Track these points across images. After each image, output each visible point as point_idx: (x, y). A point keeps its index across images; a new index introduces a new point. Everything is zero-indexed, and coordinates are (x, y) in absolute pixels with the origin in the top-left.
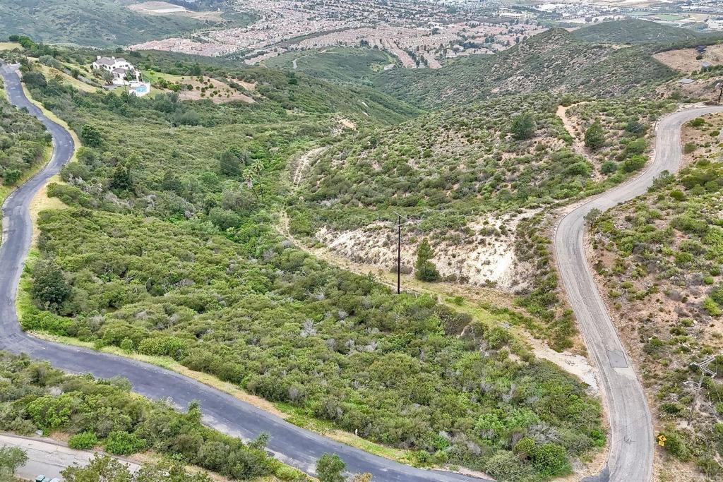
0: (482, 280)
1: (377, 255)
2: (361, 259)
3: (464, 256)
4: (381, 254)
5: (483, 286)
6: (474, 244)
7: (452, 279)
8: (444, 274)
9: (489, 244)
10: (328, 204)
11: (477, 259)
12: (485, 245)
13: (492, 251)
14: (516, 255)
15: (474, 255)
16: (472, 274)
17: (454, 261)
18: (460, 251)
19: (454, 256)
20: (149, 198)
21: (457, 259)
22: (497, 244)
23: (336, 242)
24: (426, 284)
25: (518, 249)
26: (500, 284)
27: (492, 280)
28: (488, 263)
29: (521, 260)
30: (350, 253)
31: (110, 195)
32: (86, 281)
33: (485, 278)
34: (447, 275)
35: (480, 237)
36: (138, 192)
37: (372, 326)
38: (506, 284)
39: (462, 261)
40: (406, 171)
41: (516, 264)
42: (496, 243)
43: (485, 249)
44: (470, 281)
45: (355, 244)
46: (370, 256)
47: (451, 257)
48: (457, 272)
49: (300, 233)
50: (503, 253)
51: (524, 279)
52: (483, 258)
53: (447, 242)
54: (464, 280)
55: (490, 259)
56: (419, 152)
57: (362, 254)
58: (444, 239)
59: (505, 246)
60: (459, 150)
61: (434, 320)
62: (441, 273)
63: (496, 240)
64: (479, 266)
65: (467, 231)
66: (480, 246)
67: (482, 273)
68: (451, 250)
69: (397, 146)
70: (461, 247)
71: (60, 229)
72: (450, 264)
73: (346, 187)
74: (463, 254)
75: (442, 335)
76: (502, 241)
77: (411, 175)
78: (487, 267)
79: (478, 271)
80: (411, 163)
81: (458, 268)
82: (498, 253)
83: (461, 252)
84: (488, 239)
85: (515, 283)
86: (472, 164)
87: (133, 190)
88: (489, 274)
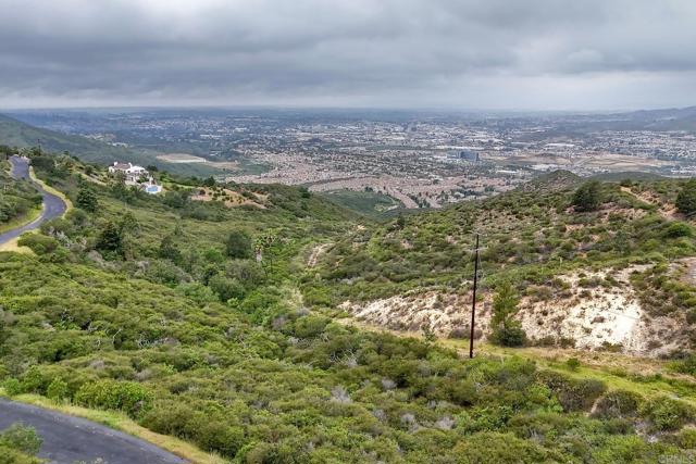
0: (598, 343)
1: (426, 319)
2: (402, 325)
3: (560, 313)
4: (432, 318)
5: (599, 349)
6: (573, 298)
7: (547, 343)
8: (533, 337)
9: (597, 297)
10: (350, 282)
11: (582, 315)
12: (590, 298)
13: (605, 304)
14: (644, 308)
15: (576, 311)
16: (578, 335)
17: (546, 320)
18: (552, 307)
19: (545, 314)
20: (140, 264)
21: (549, 317)
22: (610, 297)
23: (365, 311)
24: (509, 350)
25: (644, 302)
26: (627, 347)
27: (613, 341)
28: (602, 320)
29: (654, 315)
30: (386, 320)
31: (93, 255)
32: (31, 325)
33: (602, 340)
34: (538, 337)
35: (580, 290)
36: (128, 256)
37: (437, 399)
38: (640, 347)
39: (560, 319)
40: (444, 246)
41: (647, 320)
42: (606, 295)
43: (592, 303)
44: (578, 344)
45: (392, 311)
46: (415, 321)
47: (540, 314)
48: (554, 333)
50: (622, 307)
51: (669, 340)
52: (591, 314)
53: (530, 297)
54: (567, 343)
55: (604, 314)
56: (457, 229)
57: (404, 320)
58: (525, 295)
59: (621, 299)
60: (507, 225)
61: (541, 390)
62: (529, 336)
63: (606, 291)
64: (587, 324)
65: (559, 283)
66: (583, 301)
67: (594, 333)
68: (538, 307)
69: (429, 225)
70: (553, 302)
71: (17, 269)
72: (540, 323)
73: (370, 264)
74: (558, 311)
75: (559, 412)
76: (615, 293)
77: (451, 249)
78: (600, 326)
79: (588, 331)
80: (449, 238)
81: (554, 328)
82: (614, 306)
83: (556, 308)
84: (593, 292)
85: (653, 345)
86: (528, 236)
87: (123, 254)
88: (605, 334)
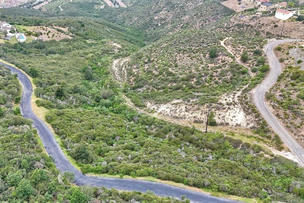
3: (223, 115)
5: (236, 126)
6: (226, 109)
7: (222, 124)
9: (232, 109)
10: (141, 90)
11: (229, 115)
12: (231, 110)
13: (234, 112)
14: (244, 112)
15: (227, 114)
16: (229, 121)
18: (221, 112)
21: (221, 116)
23: (160, 110)
24: (213, 127)
25: (244, 110)
26: (242, 125)
27: (239, 123)
28: (235, 117)
29: (247, 115)
30: (170, 115)
33: (236, 123)
34: (219, 122)
35: (227, 106)
38: (245, 124)
39: (224, 117)
40: (170, 74)
41: (245, 116)
42: (234, 108)
44: (230, 124)
45: (171, 111)
47: (218, 115)
48: (223, 121)
49: (141, 106)
50: (239, 112)
51: (251, 122)
52: (232, 115)
53: (214, 109)
54: (227, 124)
55: (235, 115)
56: (172, 65)
59: (238, 110)
60: (189, 63)
61: (227, 143)
62: (217, 122)
64: (231, 118)
65: (221, 104)
66: (229, 110)
67: (233, 121)
68: (217, 112)
72: (219, 118)
75: (233, 149)
76: (236, 107)
77: (173, 75)
79: (232, 120)
80: (170, 70)
81: (223, 119)
82: (237, 112)
84: (231, 107)
85: (248, 124)
86: (197, 69)
88: (236, 121)
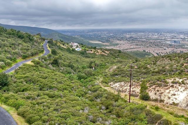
0: (171, 102)
1: (126, 89)
2: (120, 91)
5: (171, 104)
6: (168, 87)
7: (156, 100)
8: (152, 98)
9: (176, 87)
10: (117, 77)
11: (169, 93)
12: (173, 87)
13: (177, 90)
15: (168, 91)
16: (166, 100)
18: (161, 89)
19: (158, 91)
22: (180, 87)
23: (114, 85)
24: (143, 101)
26: (180, 105)
27: (176, 102)
28: (175, 95)
34: (154, 98)
35: (171, 84)
37: (113, 114)
38: (184, 105)
39: (162, 93)
43: (173, 89)
44: (165, 102)
48: (159, 98)
49: (103, 82)
50: (183, 91)
52: (172, 92)
53: (156, 86)
54: (162, 101)
55: (176, 93)
56: (152, 63)
58: (154, 85)
60: (166, 63)
61: (143, 115)
62: (151, 97)
63: (179, 86)
64: (170, 95)
65: (166, 82)
66: (171, 88)
67: (171, 99)
68: (157, 88)
70: (162, 87)
72: (156, 94)
73: (124, 72)
74: (162, 91)
76: (182, 86)
77: (147, 69)
78: (174, 97)
79: (169, 98)
80: (148, 66)
81: (159, 96)
82: (180, 91)
84: (175, 85)
86: (171, 66)
87: (58, 65)
88: (174, 100)
